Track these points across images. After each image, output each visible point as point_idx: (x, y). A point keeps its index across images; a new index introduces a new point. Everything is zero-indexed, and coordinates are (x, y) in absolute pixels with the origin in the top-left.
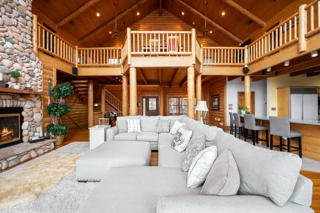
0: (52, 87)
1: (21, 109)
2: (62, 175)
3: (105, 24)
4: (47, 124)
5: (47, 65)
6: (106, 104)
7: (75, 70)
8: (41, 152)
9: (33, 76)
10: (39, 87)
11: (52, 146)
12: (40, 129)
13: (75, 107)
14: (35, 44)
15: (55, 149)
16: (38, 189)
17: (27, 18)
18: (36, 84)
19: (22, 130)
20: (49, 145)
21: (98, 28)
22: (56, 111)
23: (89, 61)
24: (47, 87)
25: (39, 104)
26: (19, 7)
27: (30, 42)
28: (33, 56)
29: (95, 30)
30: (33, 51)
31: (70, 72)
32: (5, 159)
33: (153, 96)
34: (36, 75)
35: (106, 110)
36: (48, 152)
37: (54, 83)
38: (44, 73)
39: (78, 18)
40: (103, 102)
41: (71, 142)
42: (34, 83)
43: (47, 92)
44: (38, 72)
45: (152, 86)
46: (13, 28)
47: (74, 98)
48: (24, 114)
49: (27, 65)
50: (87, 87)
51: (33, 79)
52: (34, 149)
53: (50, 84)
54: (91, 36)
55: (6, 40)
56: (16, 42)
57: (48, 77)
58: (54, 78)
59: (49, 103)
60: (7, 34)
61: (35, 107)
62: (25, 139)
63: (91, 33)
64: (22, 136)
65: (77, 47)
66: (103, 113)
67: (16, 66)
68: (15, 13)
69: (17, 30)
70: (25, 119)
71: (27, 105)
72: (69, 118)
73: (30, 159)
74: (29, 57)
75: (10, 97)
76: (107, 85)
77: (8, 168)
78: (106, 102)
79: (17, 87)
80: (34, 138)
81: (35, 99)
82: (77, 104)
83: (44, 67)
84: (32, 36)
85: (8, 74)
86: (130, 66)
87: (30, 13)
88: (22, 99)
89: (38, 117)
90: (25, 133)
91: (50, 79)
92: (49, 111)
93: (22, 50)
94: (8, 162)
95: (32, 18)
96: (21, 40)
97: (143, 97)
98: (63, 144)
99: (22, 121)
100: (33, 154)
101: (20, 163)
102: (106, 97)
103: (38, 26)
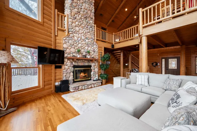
0: (102, 56)
1: (90, 66)
2: (95, 99)
3: (131, 13)
4: (100, 73)
5: (100, 46)
6: (131, 64)
7: (113, 46)
8: (95, 85)
9: (95, 52)
10: (97, 56)
11: (100, 84)
12: (97, 75)
13: (115, 66)
14: (95, 37)
15: (101, 85)
16: (85, 101)
17: (93, 27)
18: (96, 55)
19: (91, 75)
20: (99, 83)
21: (127, 18)
22: (103, 67)
23: (121, 39)
24: (100, 56)
25: (97, 64)
26: (90, 24)
27: (94, 37)
28: (95, 43)
29: (125, 20)
30: (95, 41)
31: (111, 47)
32: (84, 86)
33: (173, 56)
34: (96, 51)
35: (131, 68)
36: (98, 86)
37: (103, 54)
38: (99, 50)
39: (116, 17)
40: (130, 63)
41: (109, 84)
42: (95, 55)
43: (100, 58)
44: (96, 50)
45: (172, 47)
46: (88, 33)
47: (115, 61)
48: (92, 68)
49: (93, 47)
50: (120, 54)
51: (95, 53)
52: (93, 84)
53: (101, 55)
54: (124, 24)
55: (86, 39)
56: (89, 39)
57: (100, 51)
58: (103, 52)
59: (101, 64)
60: (86, 37)
61: (95, 65)
62: (92, 79)
63: (123, 22)
64: (91, 78)
65: (114, 33)
66: (130, 70)
67: (89, 48)
68: (89, 27)
69: (90, 34)
70: (92, 70)
71: (93, 64)
72: (112, 71)
73: (92, 87)
74: (93, 44)
75: (87, 61)
76: (132, 52)
77: (84, 89)
78: (132, 62)
79: (89, 57)
80: (94, 79)
81: (95, 62)
82: (116, 64)
83: (99, 47)
84: (94, 34)
85: (87, 52)
86: (142, 36)
87: (93, 25)
88: (91, 62)
89: (96, 70)
90: (92, 76)
91: (101, 52)
92: (101, 67)
93: (91, 41)
94: (85, 87)
95: (94, 27)
96: (91, 37)
97: (162, 58)
98: (105, 84)
99: (91, 71)
100: (93, 86)
101: (88, 88)
102: (132, 59)
103: (97, 29)
